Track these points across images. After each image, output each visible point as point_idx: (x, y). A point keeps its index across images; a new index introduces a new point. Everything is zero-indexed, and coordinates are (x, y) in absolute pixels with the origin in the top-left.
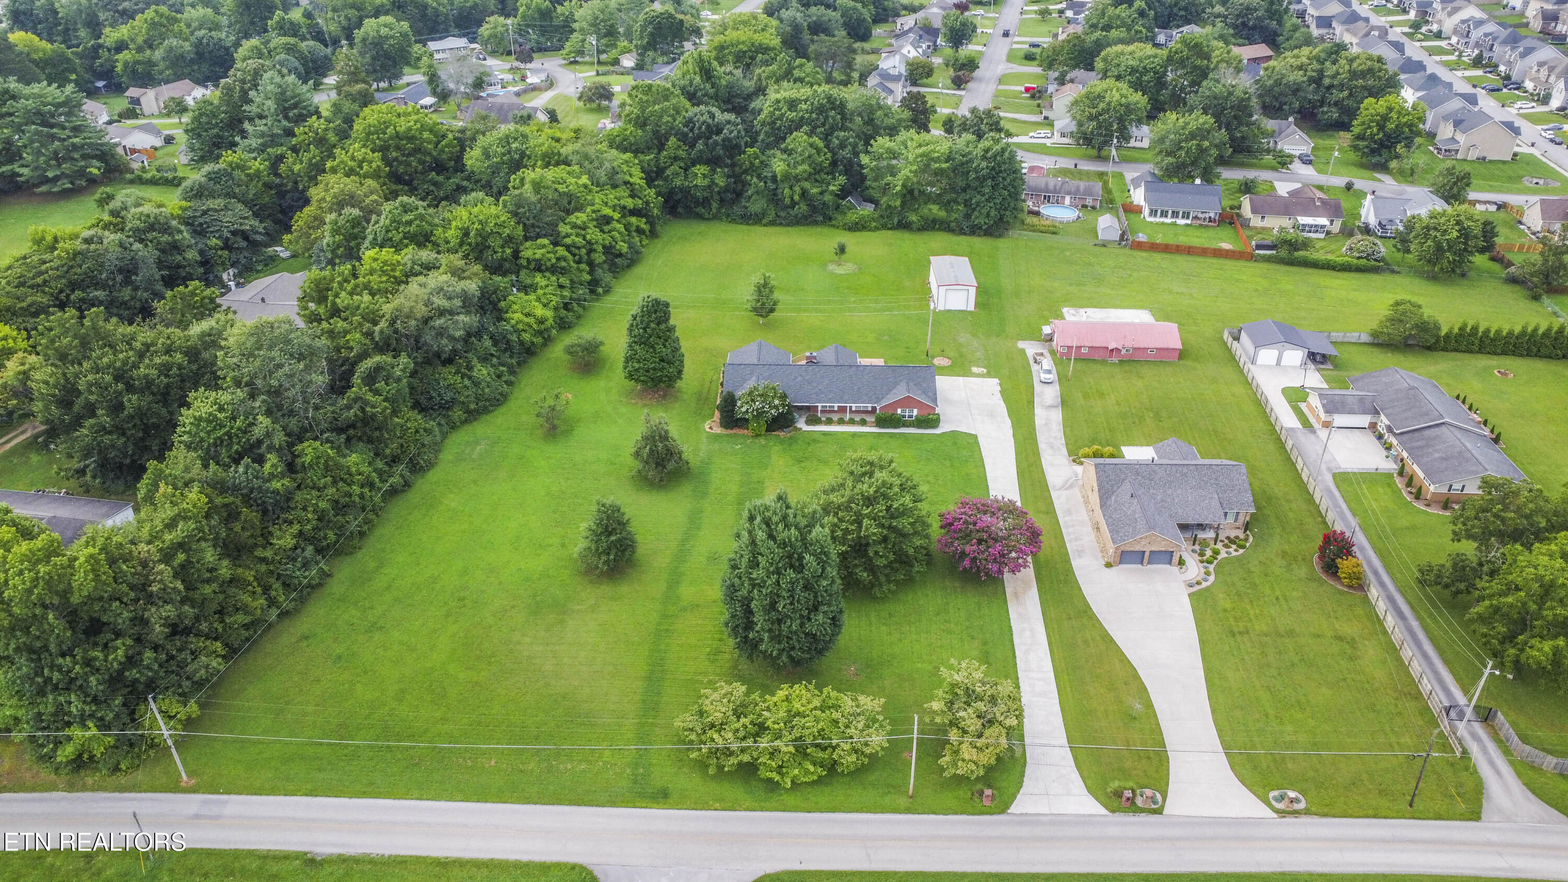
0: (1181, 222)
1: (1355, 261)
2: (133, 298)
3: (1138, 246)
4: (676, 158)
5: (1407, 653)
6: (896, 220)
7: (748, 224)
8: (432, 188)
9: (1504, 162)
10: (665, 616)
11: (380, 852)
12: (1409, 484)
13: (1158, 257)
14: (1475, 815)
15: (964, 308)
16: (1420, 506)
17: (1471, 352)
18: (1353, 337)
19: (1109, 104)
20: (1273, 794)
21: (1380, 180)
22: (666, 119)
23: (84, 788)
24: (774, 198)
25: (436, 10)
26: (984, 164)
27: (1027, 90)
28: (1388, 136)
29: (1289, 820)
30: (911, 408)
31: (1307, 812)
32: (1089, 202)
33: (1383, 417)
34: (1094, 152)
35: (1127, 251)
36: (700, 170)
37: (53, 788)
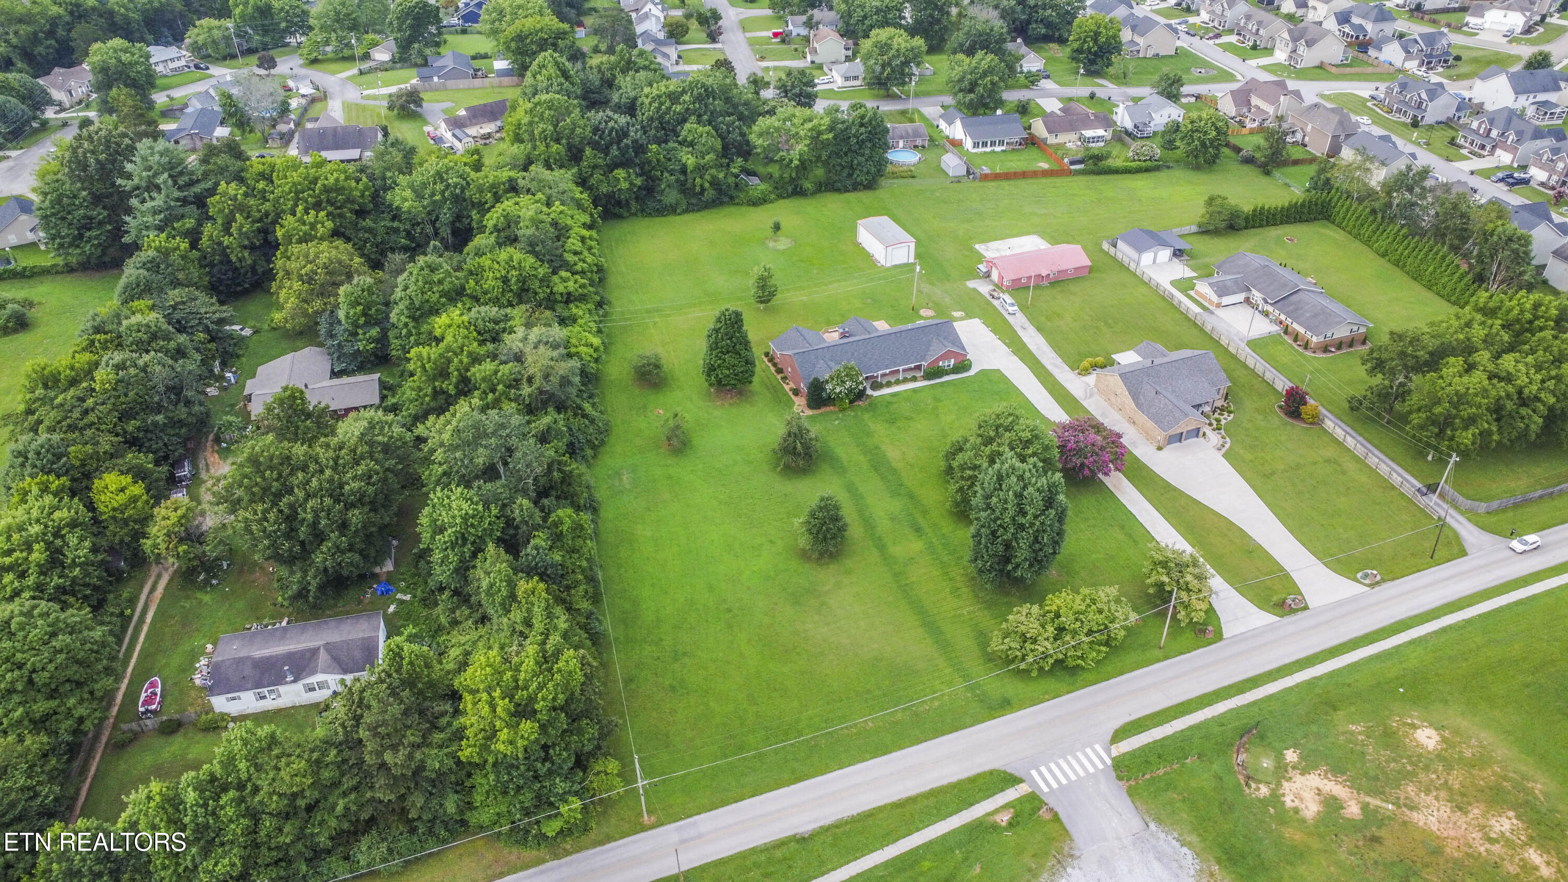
0: (998, 149)
1: (1144, 164)
2: (189, 414)
3: (985, 177)
4: (595, 167)
5: (1373, 461)
6: (790, 189)
7: (663, 216)
8: (366, 235)
9: (1171, 56)
10: (895, 575)
11: (849, 814)
12: (1296, 340)
13: (1005, 184)
14: (1463, 553)
15: (905, 261)
16: (1309, 354)
17: (1261, 226)
18: (1186, 229)
19: (898, 51)
20: (1359, 575)
21: (1102, 86)
22: (578, 131)
23: (568, 853)
24: (684, 188)
25: (125, 17)
26: (863, 130)
27: (776, 35)
28: (1100, 48)
29: (1377, 589)
30: (949, 359)
31: (1383, 581)
32: (919, 142)
33: (1254, 292)
34: (882, 92)
35: (977, 184)
36: (620, 173)
37: (543, 861)
